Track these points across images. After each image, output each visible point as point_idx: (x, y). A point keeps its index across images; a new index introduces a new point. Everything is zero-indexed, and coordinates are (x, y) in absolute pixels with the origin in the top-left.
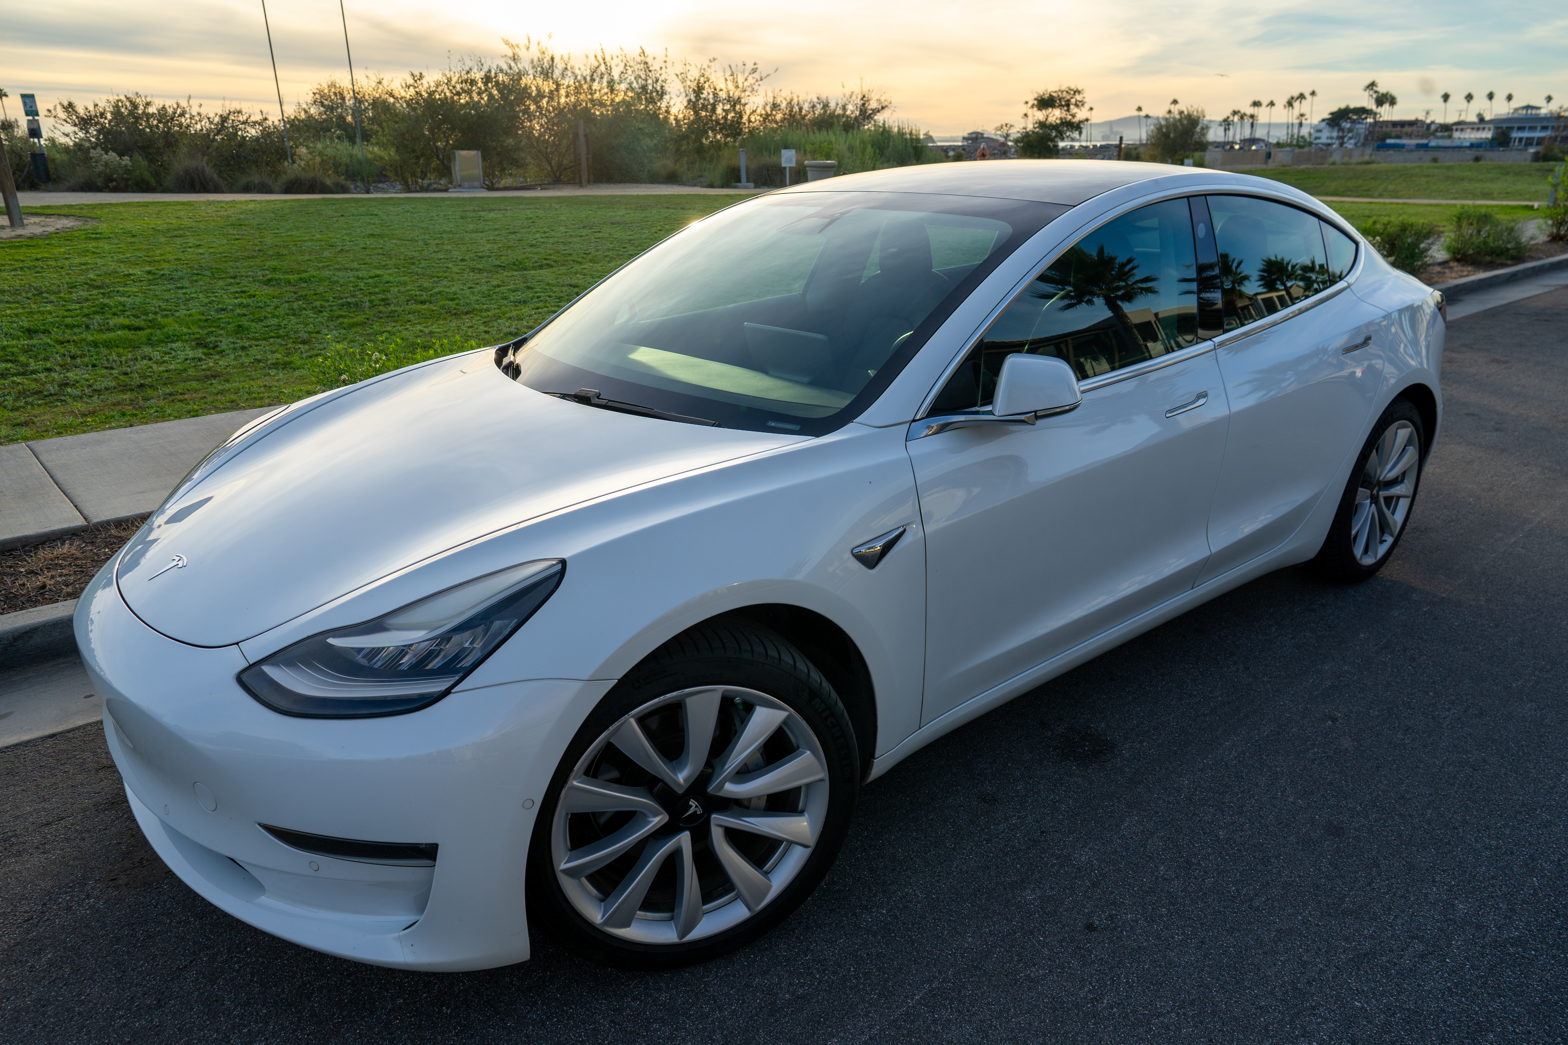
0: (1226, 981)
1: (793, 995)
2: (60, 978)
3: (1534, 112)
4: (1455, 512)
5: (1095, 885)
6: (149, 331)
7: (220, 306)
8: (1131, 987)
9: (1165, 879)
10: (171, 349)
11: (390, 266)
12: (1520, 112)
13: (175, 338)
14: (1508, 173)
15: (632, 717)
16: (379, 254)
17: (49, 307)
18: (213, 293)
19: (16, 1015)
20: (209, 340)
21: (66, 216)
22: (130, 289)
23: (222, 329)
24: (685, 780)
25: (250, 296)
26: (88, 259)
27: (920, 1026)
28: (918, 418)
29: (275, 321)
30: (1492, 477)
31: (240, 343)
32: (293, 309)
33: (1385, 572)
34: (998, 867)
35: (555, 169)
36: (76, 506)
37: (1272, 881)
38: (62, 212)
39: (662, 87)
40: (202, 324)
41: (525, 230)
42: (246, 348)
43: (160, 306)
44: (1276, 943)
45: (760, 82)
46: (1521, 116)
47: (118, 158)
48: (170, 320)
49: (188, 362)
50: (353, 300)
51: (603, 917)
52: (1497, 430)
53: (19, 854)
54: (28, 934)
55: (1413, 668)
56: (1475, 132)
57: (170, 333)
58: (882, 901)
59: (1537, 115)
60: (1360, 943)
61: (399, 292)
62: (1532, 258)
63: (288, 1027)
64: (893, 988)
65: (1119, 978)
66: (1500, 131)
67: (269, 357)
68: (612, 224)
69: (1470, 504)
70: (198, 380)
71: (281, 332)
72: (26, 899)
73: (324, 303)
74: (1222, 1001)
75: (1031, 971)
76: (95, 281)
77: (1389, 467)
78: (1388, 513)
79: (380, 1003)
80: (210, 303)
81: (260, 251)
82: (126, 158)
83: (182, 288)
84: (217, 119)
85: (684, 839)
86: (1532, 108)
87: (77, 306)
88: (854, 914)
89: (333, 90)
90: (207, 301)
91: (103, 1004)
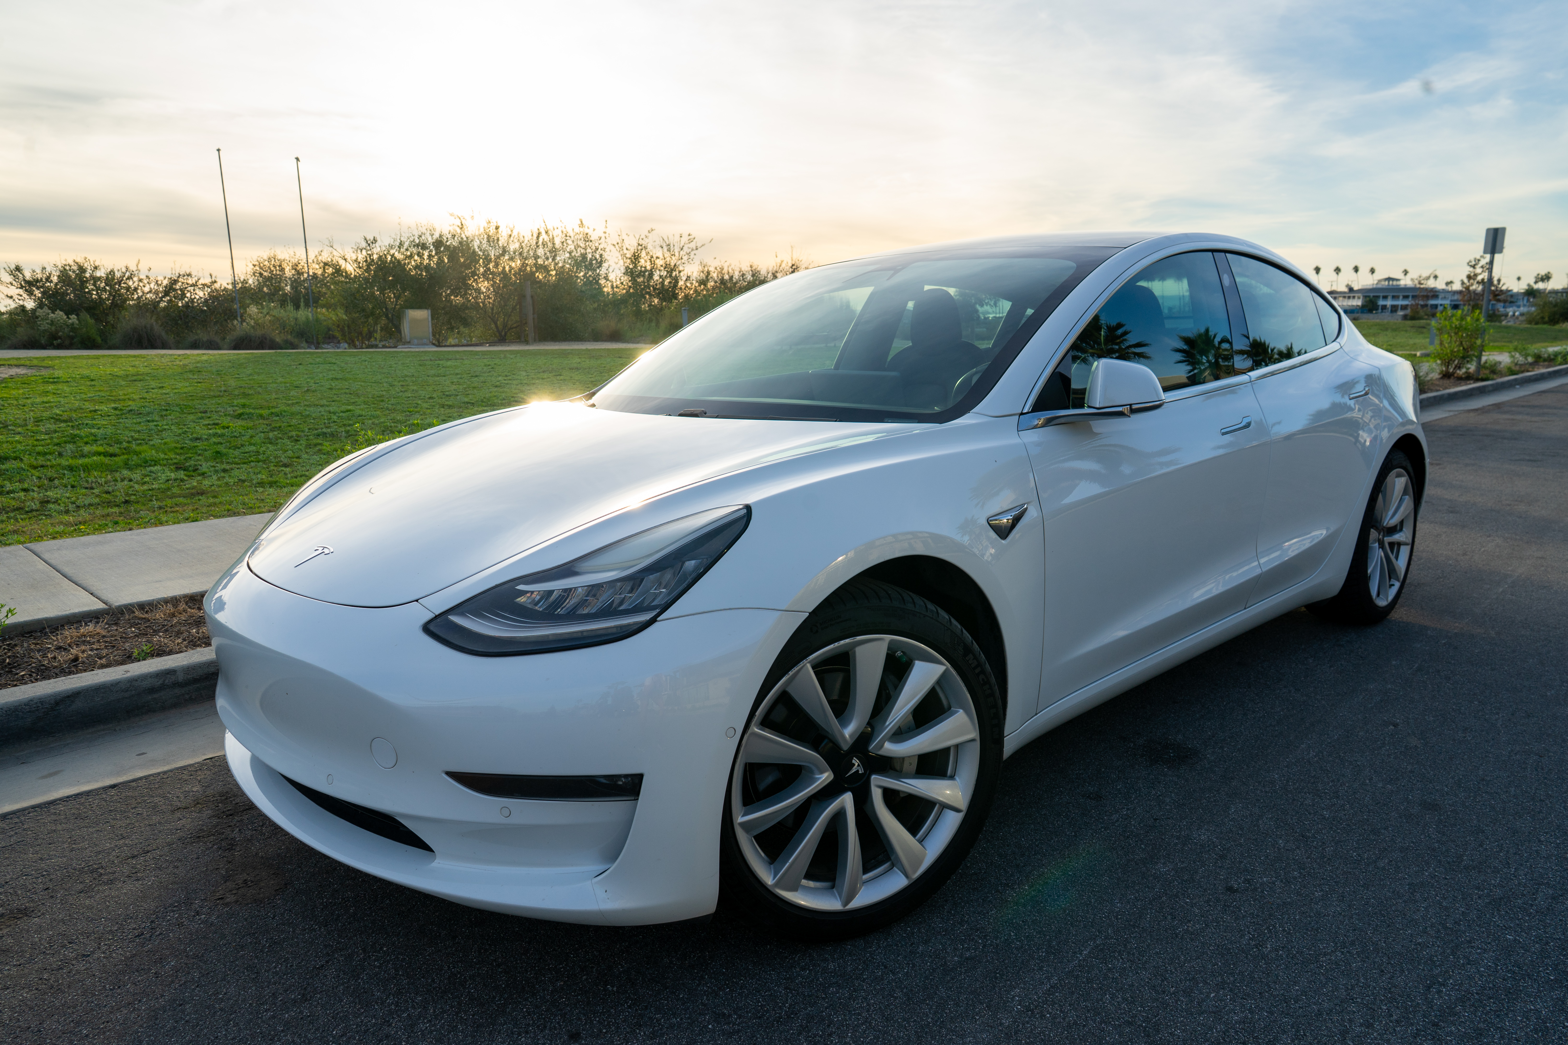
0: (1377, 925)
1: (961, 958)
2: (190, 981)
3: (1395, 283)
4: (1439, 571)
5: (1222, 857)
6: (126, 456)
7: (195, 435)
8: (1289, 933)
9: (1288, 850)
10: (151, 472)
11: (359, 403)
12: (1383, 283)
13: (153, 463)
14: (1387, 329)
15: (809, 662)
16: (346, 393)
17: (17, 438)
18: (184, 425)
19: (152, 1014)
20: (187, 464)
21: (18, 366)
22: (99, 422)
23: (199, 455)
24: (850, 736)
25: (224, 428)
26: (50, 398)
27: (1097, 974)
28: (1025, 411)
29: (253, 448)
30: (1462, 546)
31: (220, 467)
32: (268, 438)
33: (1395, 615)
34: (1123, 848)
35: (500, 327)
36: (92, 594)
37: (1389, 846)
38: (11, 362)
39: (601, 256)
40: (178, 451)
41: (486, 374)
42: (227, 470)
43: (132, 437)
44: (1412, 893)
45: (695, 252)
46: (1384, 287)
47: (65, 317)
48: (145, 447)
49: (170, 482)
50: (329, 430)
51: (774, 879)
52: (1452, 512)
53: (111, 882)
54: (142, 947)
55: (1451, 684)
56: (1346, 300)
57: (148, 458)
58: (1021, 880)
59: (1397, 285)
60: (1491, 891)
61: (373, 423)
62: (1432, 391)
63: (449, 1010)
64: (1058, 946)
65: (1274, 927)
66: (1368, 299)
67: (254, 477)
68: (570, 369)
69: (1451, 565)
70: (184, 497)
71: (261, 457)
72: (131, 918)
73: (299, 433)
74: (1380, 940)
75: (1188, 926)
76: (61, 416)
77: (1390, 513)
78: (1392, 557)
79: (540, 986)
80: (183, 433)
81: (225, 391)
82: (73, 316)
83: (153, 421)
84: (165, 282)
85: (847, 800)
86: (1393, 279)
87: (47, 437)
88: (998, 891)
89: (273, 262)
90: (180, 431)
91: (244, 1001)
